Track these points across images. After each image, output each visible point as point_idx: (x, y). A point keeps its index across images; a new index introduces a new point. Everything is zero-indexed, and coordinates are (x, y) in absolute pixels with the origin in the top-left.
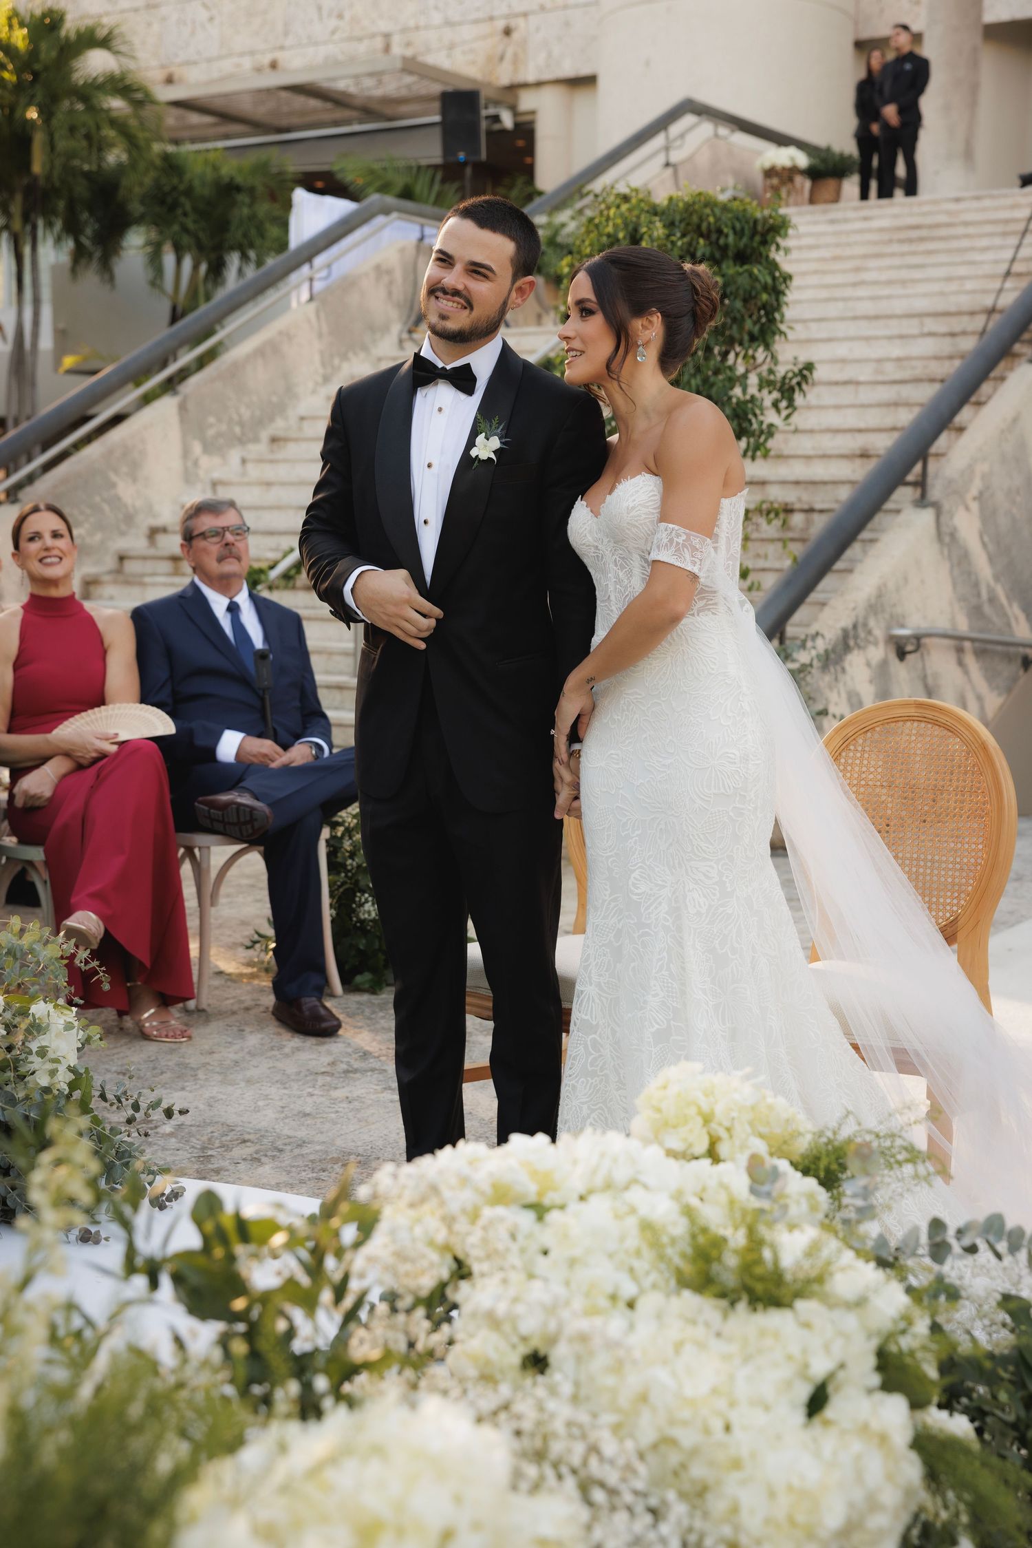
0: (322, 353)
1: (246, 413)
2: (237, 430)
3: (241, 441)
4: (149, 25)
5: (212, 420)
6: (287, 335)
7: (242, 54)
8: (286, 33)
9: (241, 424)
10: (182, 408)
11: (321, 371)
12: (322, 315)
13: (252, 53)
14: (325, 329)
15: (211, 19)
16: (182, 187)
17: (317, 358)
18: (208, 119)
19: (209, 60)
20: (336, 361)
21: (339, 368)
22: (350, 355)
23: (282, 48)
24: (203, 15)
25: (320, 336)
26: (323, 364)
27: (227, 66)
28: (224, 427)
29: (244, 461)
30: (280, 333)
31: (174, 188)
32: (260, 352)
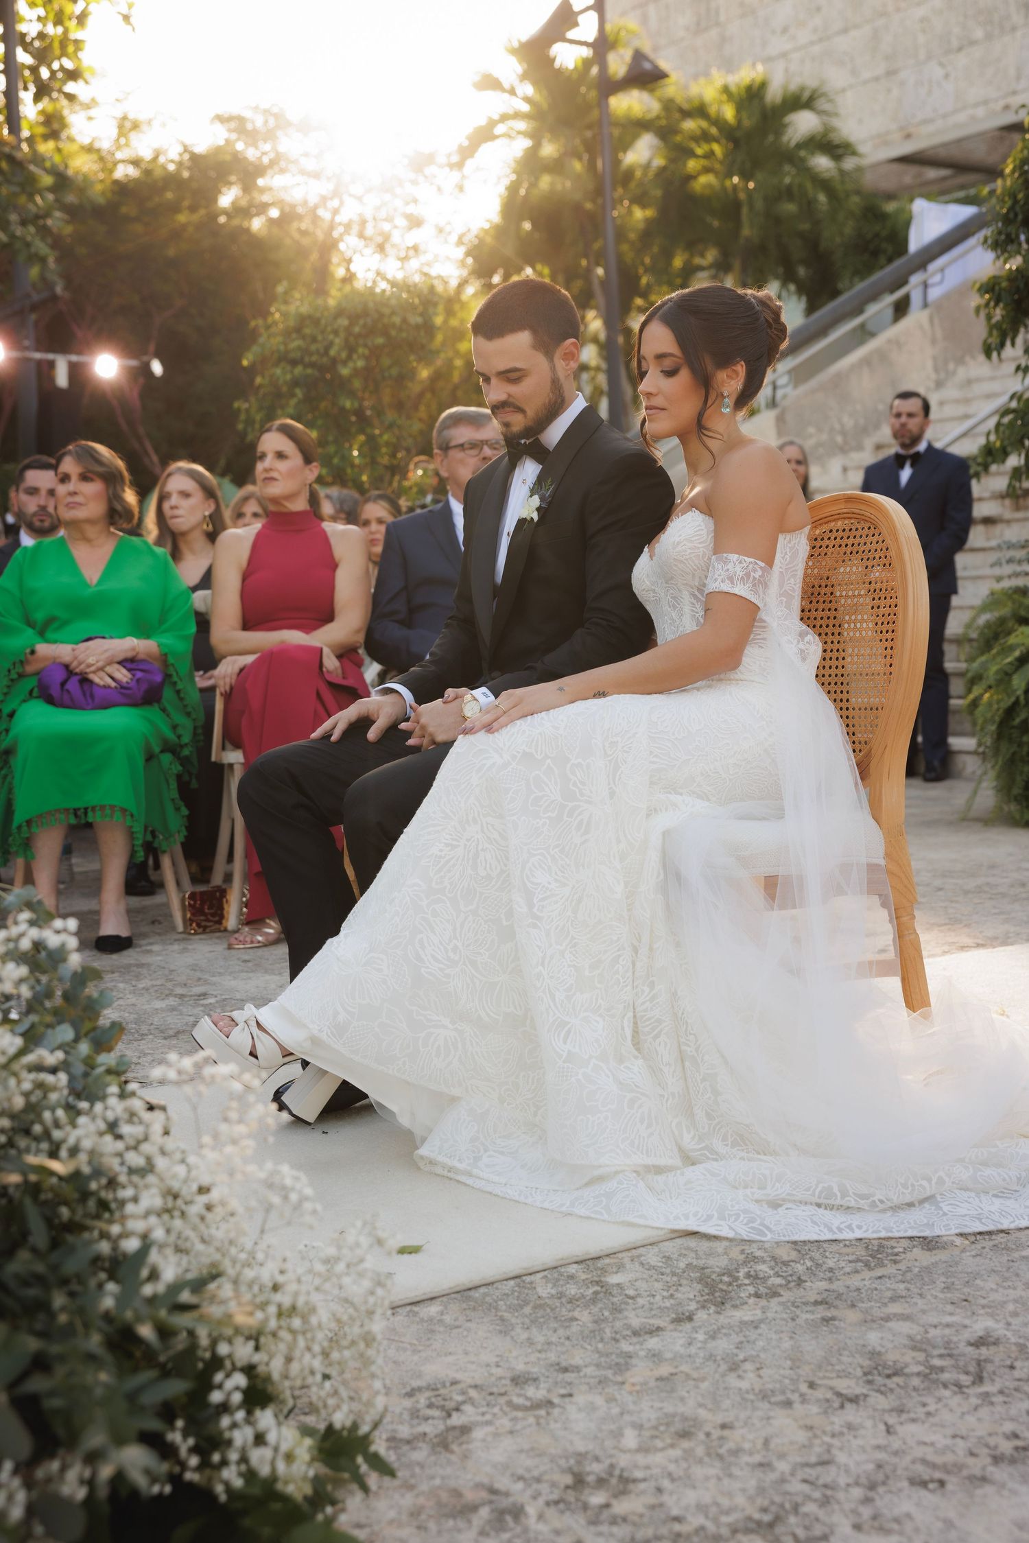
0: (935, 359)
1: (849, 422)
2: (839, 439)
3: (843, 450)
4: (889, 91)
5: (811, 430)
6: (897, 343)
7: (976, 105)
8: (1018, 78)
9: (843, 433)
10: (780, 420)
11: (933, 376)
12: (936, 321)
13: (985, 102)
14: (939, 334)
15: (947, 76)
16: (884, 233)
17: (929, 364)
18: (943, 172)
19: (945, 116)
20: (951, 366)
21: (954, 373)
22: (967, 359)
23: (1014, 93)
24: (939, 72)
25: (934, 341)
26: (936, 370)
27: (962, 117)
28: (824, 437)
29: (845, 470)
30: (889, 341)
31: (877, 235)
32: (866, 362)
